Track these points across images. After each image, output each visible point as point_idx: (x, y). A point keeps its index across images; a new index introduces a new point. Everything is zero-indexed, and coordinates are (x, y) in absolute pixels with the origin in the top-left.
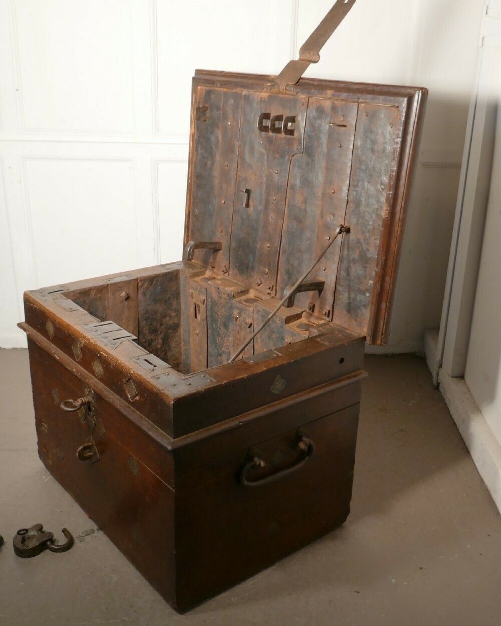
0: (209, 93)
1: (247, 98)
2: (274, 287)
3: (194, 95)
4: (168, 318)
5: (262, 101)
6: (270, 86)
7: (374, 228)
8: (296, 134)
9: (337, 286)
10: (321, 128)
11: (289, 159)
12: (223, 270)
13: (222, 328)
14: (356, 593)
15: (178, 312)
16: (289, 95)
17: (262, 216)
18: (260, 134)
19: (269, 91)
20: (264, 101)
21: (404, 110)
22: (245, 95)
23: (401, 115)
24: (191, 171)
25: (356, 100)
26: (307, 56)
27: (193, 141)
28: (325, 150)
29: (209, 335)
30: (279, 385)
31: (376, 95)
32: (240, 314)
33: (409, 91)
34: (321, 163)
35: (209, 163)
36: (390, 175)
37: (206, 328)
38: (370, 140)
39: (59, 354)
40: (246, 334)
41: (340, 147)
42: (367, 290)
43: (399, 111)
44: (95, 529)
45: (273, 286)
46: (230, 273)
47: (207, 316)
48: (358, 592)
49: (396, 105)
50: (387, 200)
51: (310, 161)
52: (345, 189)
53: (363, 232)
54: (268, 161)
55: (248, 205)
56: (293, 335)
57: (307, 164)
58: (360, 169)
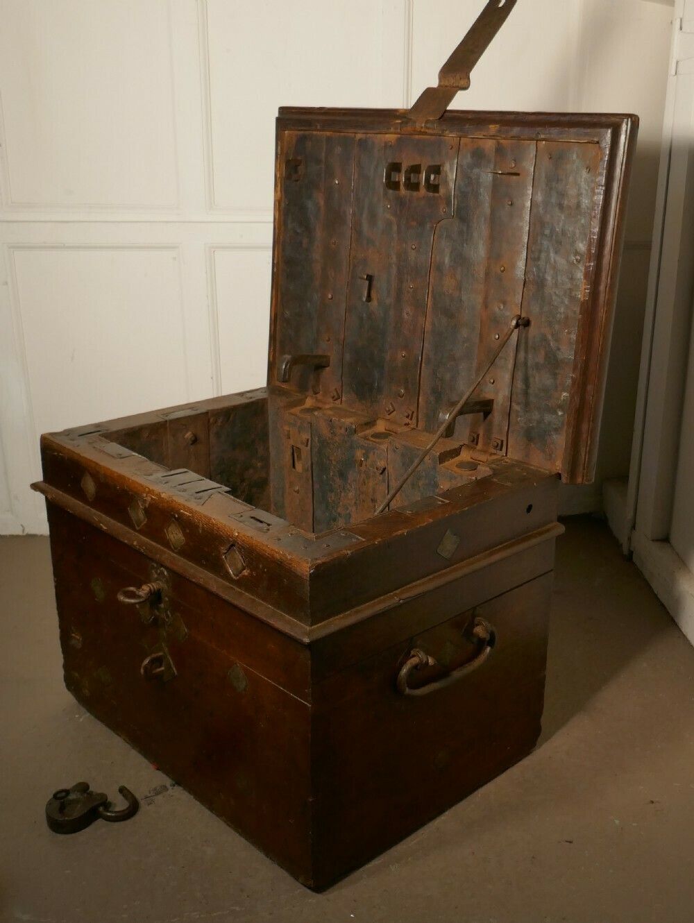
0: (302, 140)
1: (363, 144)
2: (415, 415)
3: (279, 143)
4: (251, 471)
5: (387, 146)
6: (401, 123)
7: (567, 318)
8: (442, 191)
9: (513, 404)
10: (481, 180)
11: (432, 227)
12: (332, 395)
13: (338, 480)
14: (568, 844)
15: (266, 460)
16: (432, 135)
17: (392, 313)
18: (385, 194)
19: (399, 131)
20: (391, 146)
21: (608, 146)
22: (360, 140)
23: (603, 154)
24: (278, 255)
25: (534, 136)
26: (451, 81)
27: (279, 211)
28: (487, 210)
29: (315, 492)
30: (449, 545)
31: (565, 127)
32: (366, 456)
33: (613, 119)
34: (481, 231)
35: (305, 241)
36: (590, 239)
37: (311, 482)
38: (557, 192)
39: (106, 522)
40: (376, 484)
41: (512, 204)
42: (560, 407)
43: (599, 147)
44: (168, 785)
45: (413, 412)
46: (344, 399)
47: (312, 464)
48: (570, 842)
49: (596, 139)
50: (586, 275)
51: (465, 229)
52: (521, 264)
53: (550, 324)
54: (399, 232)
55: (369, 298)
56: (452, 478)
57: (461, 233)
58: (543, 234)
